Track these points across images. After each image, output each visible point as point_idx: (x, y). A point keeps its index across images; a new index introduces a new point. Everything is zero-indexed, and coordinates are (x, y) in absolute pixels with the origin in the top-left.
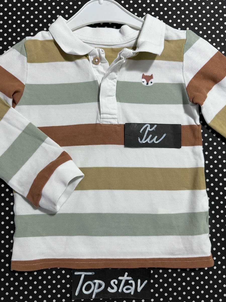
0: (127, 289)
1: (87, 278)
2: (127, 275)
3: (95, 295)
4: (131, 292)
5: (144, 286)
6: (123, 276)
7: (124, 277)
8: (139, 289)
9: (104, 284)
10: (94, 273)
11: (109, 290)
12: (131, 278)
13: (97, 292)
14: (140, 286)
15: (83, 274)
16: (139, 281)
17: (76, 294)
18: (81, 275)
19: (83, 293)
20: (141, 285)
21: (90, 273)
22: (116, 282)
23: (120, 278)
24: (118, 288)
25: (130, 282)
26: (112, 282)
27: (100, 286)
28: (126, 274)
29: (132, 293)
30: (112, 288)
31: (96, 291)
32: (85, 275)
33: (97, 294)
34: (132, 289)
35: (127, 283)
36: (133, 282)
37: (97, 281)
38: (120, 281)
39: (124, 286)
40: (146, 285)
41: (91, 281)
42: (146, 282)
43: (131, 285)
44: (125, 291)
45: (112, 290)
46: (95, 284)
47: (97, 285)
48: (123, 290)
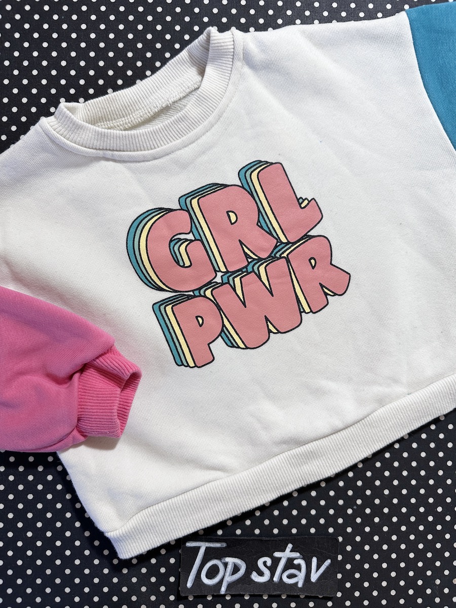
0: (291, 576)
1: (210, 554)
2: (290, 550)
3: (226, 587)
4: (297, 583)
5: (324, 571)
6: (283, 550)
7: (284, 553)
8: (314, 577)
9: (245, 565)
10: (224, 545)
11: (255, 577)
12: (298, 555)
13: (229, 581)
14: (317, 571)
15: (203, 546)
16: (314, 561)
17: (189, 584)
18: (198, 548)
19: (203, 582)
20: (318, 568)
21: (218, 545)
22: (269, 562)
23: (277, 554)
24: (273, 575)
25: (296, 562)
26: (260, 563)
27: (236, 569)
28: (290, 546)
29: (300, 585)
30: (261, 574)
31: (229, 579)
32: (207, 549)
33: (230, 586)
34: (300, 577)
35: (290, 564)
36: (302, 563)
37: (230, 560)
38: (276, 561)
39: (284, 571)
40: (328, 568)
41: (220, 558)
42: (328, 562)
43: (298, 567)
44: (285, 579)
45: (260, 577)
46: (226, 565)
47: (230, 568)
48: (281, 579)
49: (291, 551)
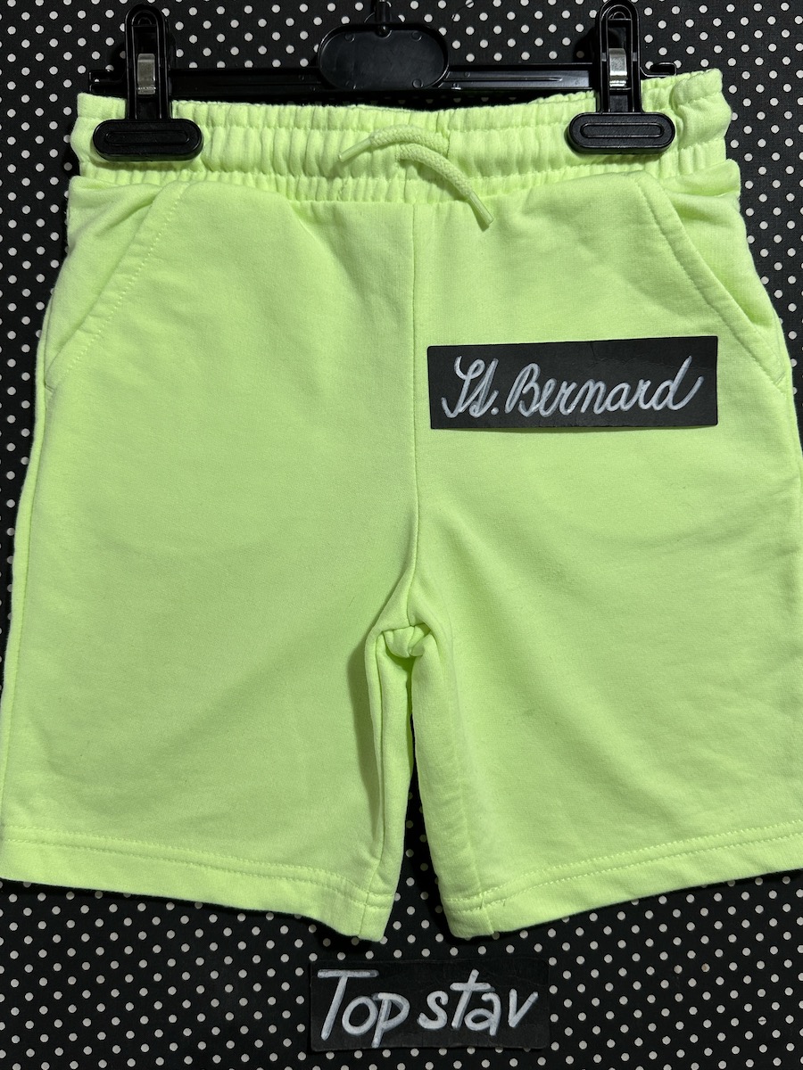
0: (477, 1020)
1: (354, 989)
2: (475, 979)
3: (380, 1037)
4: (488, 1029)
5: (529, 1011)
6: (465, 980)
7: (466, 984)
8: (514, 1020)
9: (408, 1004)
10: (375, 974)
11: (424, 1021)
12: (488, 986)
13: (385, 1028)
14: (517, 1011)
15: (344, 977)
16: (513, 995)
17: (325, 1035)
18: (337, 980)
19: (345, 1031)
20: (518, 1008)
21: (365, 974)
22: (444, 999)
23: (456, 987)
24: (450, 1017)
25: (485, 998)
26: (431, 999)
27: (395, 1010)
28: (475, 973)
29: (493, 1032)
30: (433, 1017)
31: (383, 1025)
32: (350, 980)
33: (386, 1035)
34: (491, 1020)
35: (476, 1001)
36: (495, 999)
37: (385, 997)
38: (455, 997)
39: (467, 1011)
40: (534, 1006)
41: (369, 995)
42: (534, 997)
43: (489, 1006)
44: (470, 1024)
45: (431, 1022)
46: (379, 1004)
47: (385, 1008)
48: (463, 1023)
49: (476, 982)
